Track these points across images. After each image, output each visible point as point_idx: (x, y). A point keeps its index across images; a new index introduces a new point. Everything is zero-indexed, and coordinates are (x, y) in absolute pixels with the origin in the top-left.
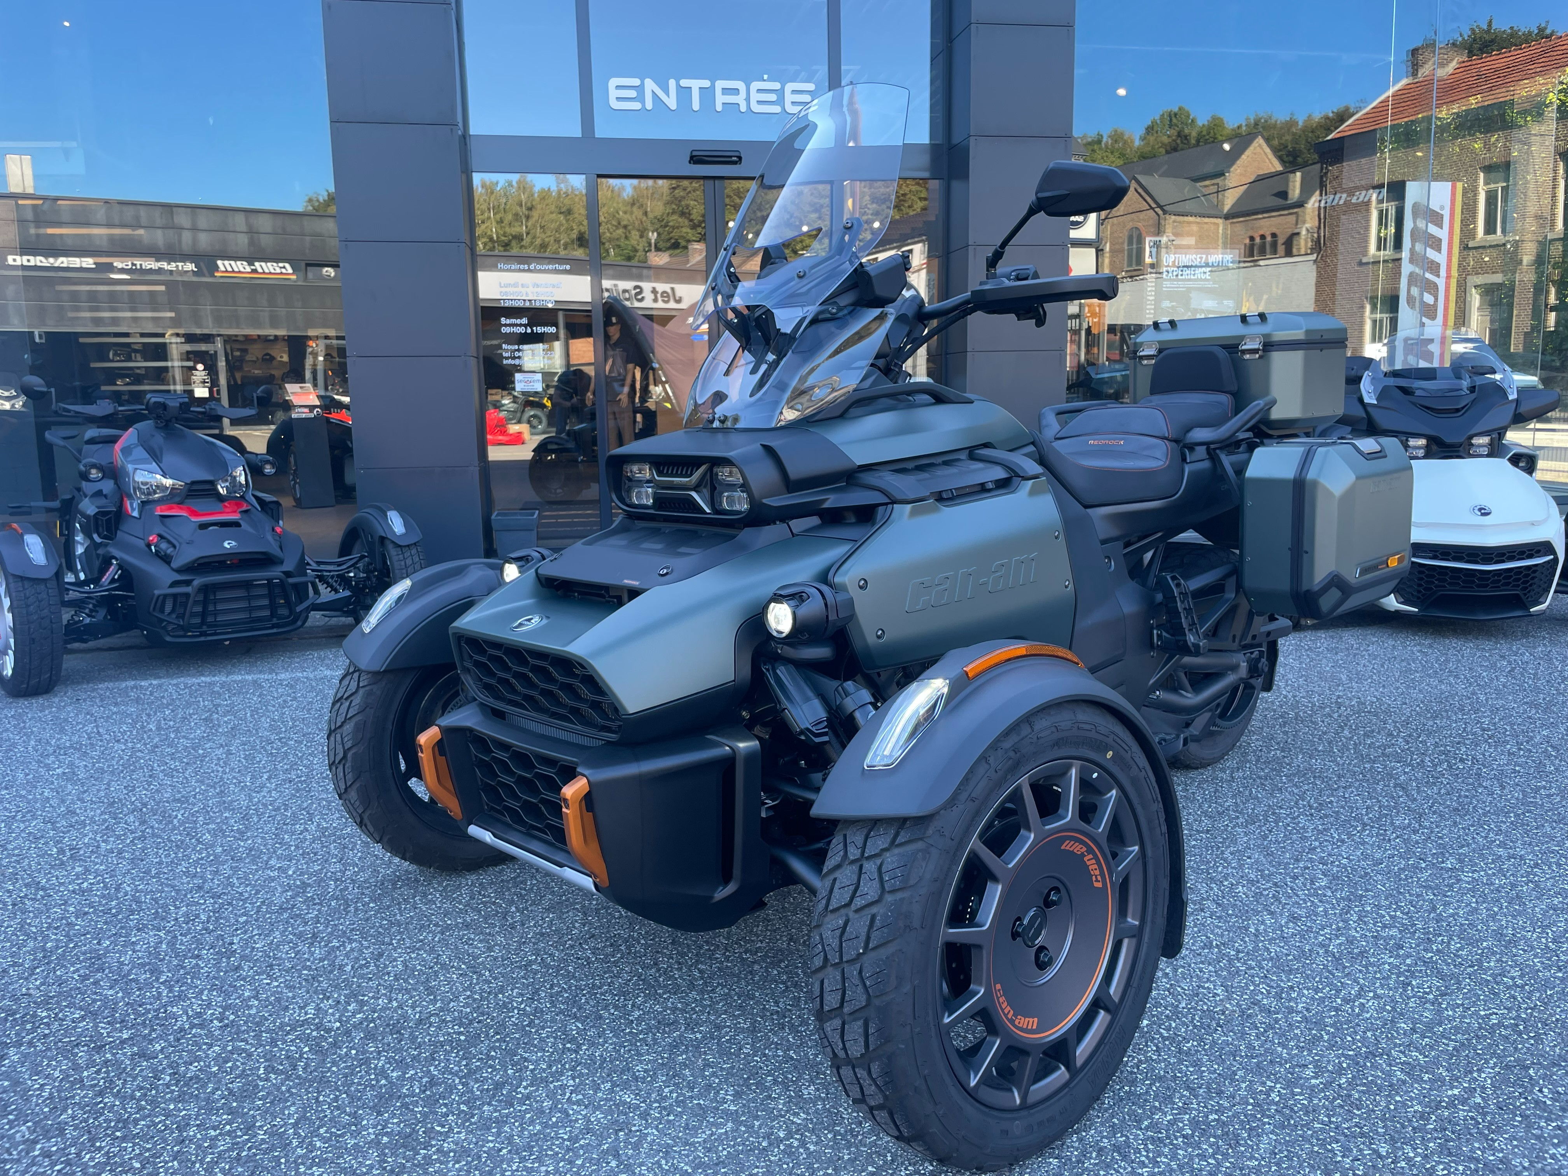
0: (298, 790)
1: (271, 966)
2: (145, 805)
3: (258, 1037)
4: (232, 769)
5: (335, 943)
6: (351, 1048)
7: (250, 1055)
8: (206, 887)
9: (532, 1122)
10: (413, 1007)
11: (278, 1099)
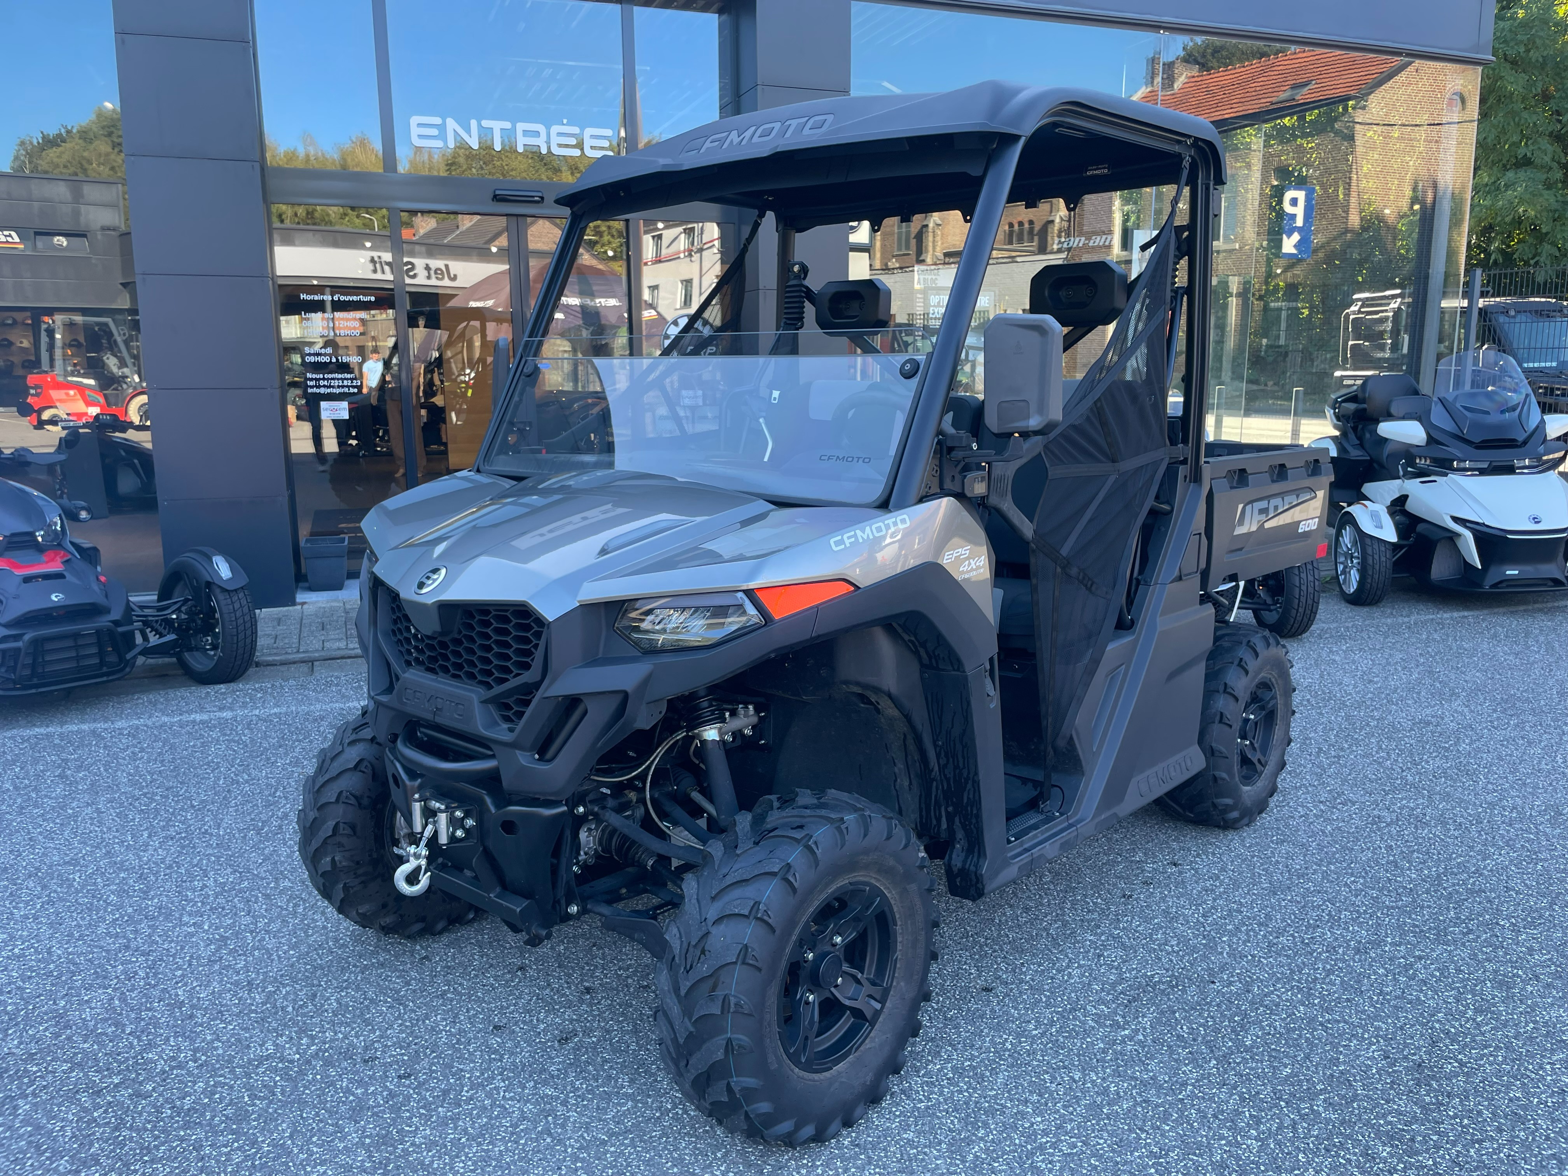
0: (183, 847)
1: (221, 1012)
2: (38, 869)
3: (232, 1071)
4: (109, 829)
5: (270, 988)
6: (317, 1074)
7: (231, 1087)
8: (133, 945)
9: (479, 1116)
10: (357, 1037)
11: (268, 1120)
